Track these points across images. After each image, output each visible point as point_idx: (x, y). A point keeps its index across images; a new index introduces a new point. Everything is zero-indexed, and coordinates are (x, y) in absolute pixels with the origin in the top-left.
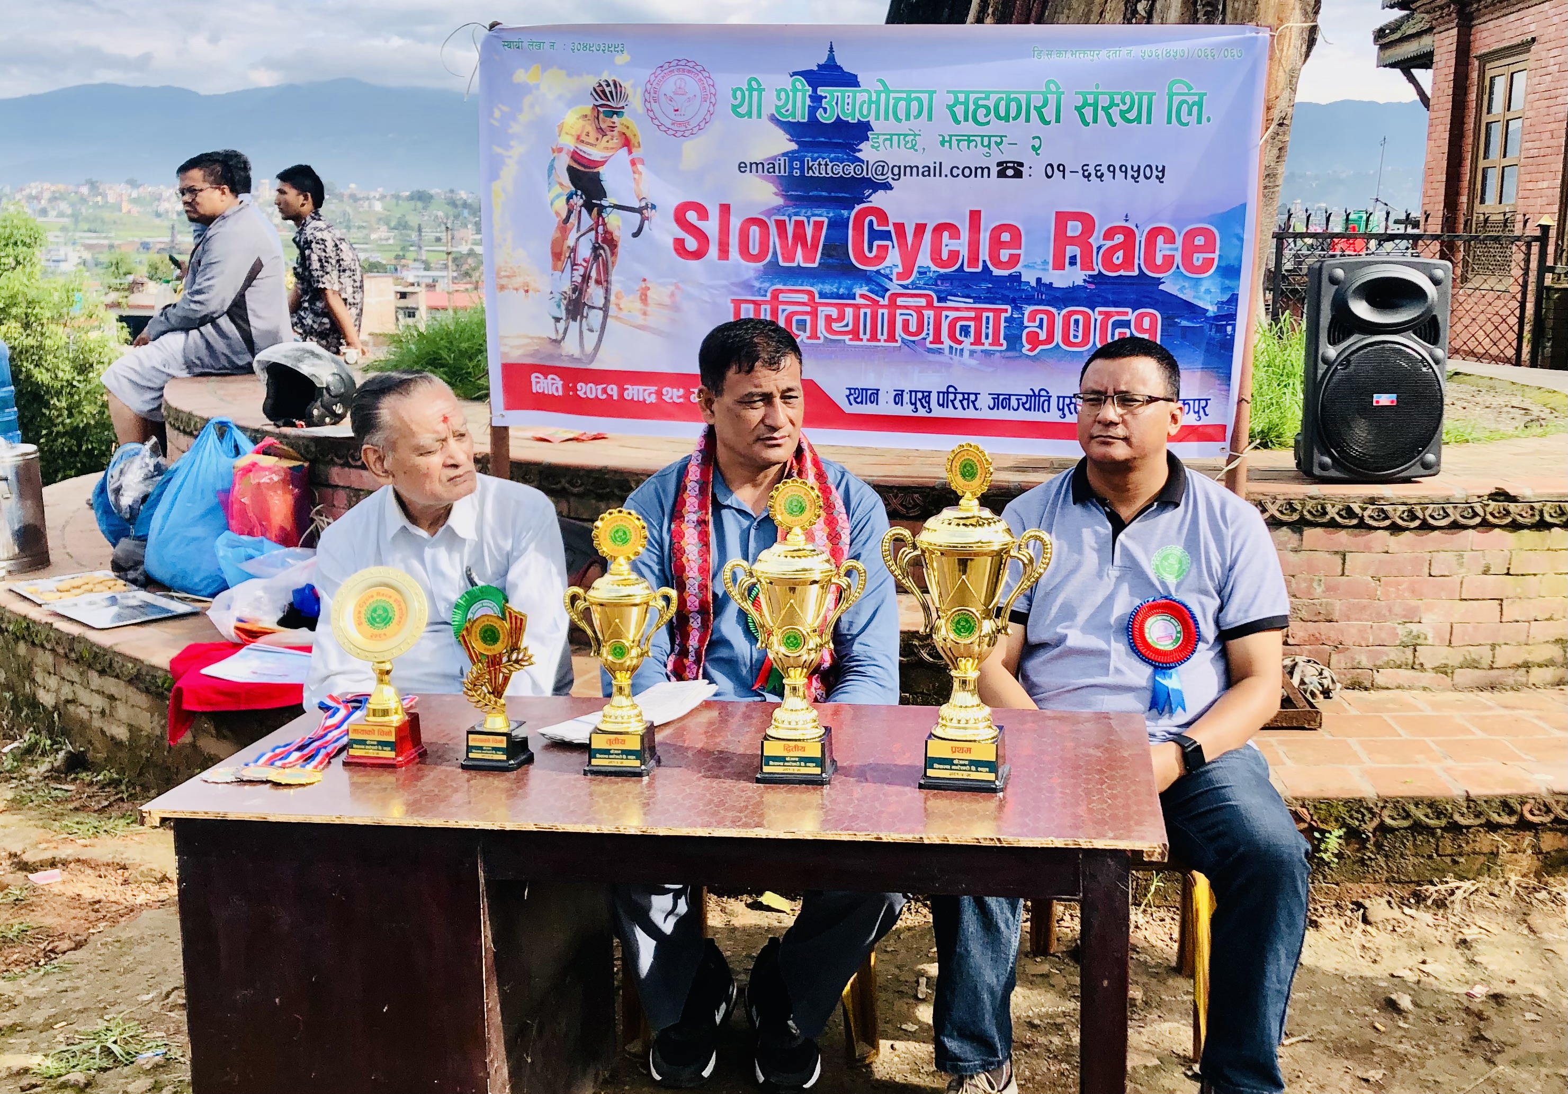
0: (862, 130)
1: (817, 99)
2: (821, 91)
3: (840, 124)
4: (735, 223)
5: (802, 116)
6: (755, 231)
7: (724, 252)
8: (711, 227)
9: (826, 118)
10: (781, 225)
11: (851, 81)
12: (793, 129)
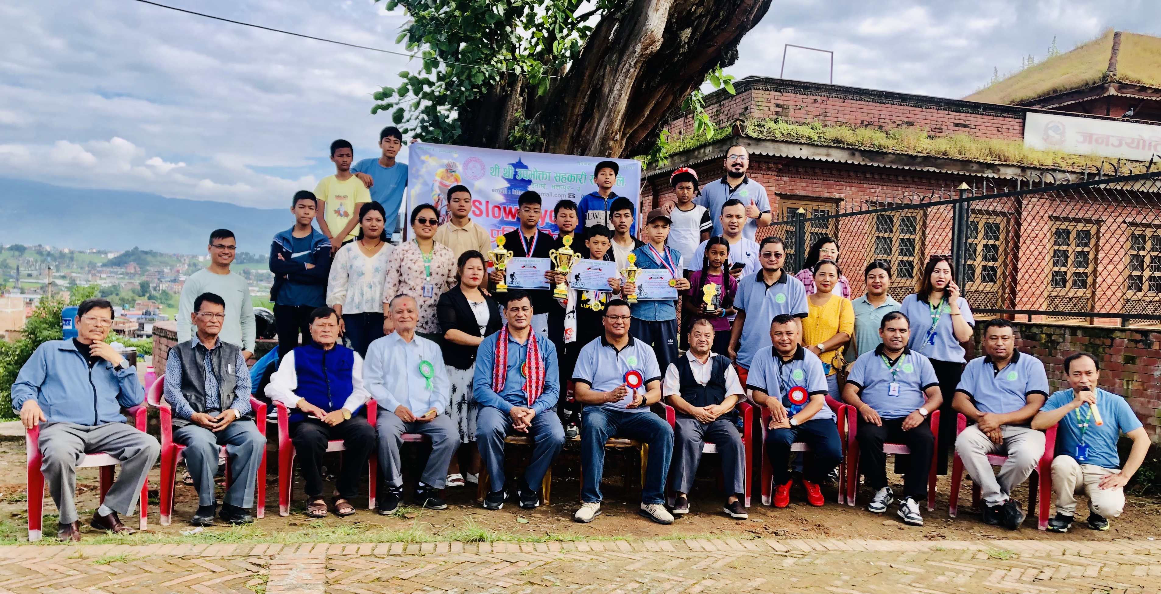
0: (529, 182)
1: (516, 173)
2: (517, 170)
3: (523, 180)
4: (490, 207)
5: (511, 177)
6: (496, 209)
7: (487, 215)
8: (483, 207)
9: (518, 178)
10: (505, 209)
11: (526, 167)
12: (508, 180)
